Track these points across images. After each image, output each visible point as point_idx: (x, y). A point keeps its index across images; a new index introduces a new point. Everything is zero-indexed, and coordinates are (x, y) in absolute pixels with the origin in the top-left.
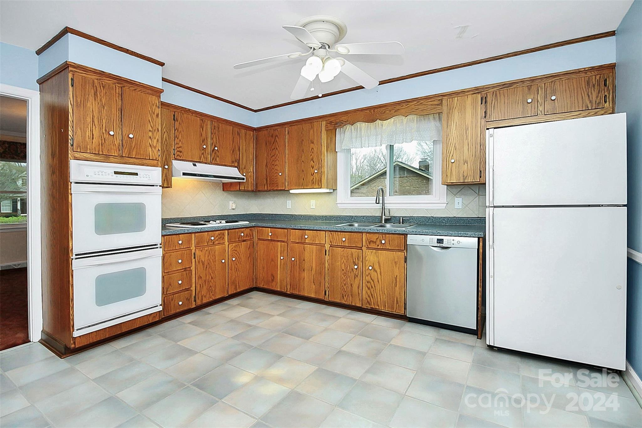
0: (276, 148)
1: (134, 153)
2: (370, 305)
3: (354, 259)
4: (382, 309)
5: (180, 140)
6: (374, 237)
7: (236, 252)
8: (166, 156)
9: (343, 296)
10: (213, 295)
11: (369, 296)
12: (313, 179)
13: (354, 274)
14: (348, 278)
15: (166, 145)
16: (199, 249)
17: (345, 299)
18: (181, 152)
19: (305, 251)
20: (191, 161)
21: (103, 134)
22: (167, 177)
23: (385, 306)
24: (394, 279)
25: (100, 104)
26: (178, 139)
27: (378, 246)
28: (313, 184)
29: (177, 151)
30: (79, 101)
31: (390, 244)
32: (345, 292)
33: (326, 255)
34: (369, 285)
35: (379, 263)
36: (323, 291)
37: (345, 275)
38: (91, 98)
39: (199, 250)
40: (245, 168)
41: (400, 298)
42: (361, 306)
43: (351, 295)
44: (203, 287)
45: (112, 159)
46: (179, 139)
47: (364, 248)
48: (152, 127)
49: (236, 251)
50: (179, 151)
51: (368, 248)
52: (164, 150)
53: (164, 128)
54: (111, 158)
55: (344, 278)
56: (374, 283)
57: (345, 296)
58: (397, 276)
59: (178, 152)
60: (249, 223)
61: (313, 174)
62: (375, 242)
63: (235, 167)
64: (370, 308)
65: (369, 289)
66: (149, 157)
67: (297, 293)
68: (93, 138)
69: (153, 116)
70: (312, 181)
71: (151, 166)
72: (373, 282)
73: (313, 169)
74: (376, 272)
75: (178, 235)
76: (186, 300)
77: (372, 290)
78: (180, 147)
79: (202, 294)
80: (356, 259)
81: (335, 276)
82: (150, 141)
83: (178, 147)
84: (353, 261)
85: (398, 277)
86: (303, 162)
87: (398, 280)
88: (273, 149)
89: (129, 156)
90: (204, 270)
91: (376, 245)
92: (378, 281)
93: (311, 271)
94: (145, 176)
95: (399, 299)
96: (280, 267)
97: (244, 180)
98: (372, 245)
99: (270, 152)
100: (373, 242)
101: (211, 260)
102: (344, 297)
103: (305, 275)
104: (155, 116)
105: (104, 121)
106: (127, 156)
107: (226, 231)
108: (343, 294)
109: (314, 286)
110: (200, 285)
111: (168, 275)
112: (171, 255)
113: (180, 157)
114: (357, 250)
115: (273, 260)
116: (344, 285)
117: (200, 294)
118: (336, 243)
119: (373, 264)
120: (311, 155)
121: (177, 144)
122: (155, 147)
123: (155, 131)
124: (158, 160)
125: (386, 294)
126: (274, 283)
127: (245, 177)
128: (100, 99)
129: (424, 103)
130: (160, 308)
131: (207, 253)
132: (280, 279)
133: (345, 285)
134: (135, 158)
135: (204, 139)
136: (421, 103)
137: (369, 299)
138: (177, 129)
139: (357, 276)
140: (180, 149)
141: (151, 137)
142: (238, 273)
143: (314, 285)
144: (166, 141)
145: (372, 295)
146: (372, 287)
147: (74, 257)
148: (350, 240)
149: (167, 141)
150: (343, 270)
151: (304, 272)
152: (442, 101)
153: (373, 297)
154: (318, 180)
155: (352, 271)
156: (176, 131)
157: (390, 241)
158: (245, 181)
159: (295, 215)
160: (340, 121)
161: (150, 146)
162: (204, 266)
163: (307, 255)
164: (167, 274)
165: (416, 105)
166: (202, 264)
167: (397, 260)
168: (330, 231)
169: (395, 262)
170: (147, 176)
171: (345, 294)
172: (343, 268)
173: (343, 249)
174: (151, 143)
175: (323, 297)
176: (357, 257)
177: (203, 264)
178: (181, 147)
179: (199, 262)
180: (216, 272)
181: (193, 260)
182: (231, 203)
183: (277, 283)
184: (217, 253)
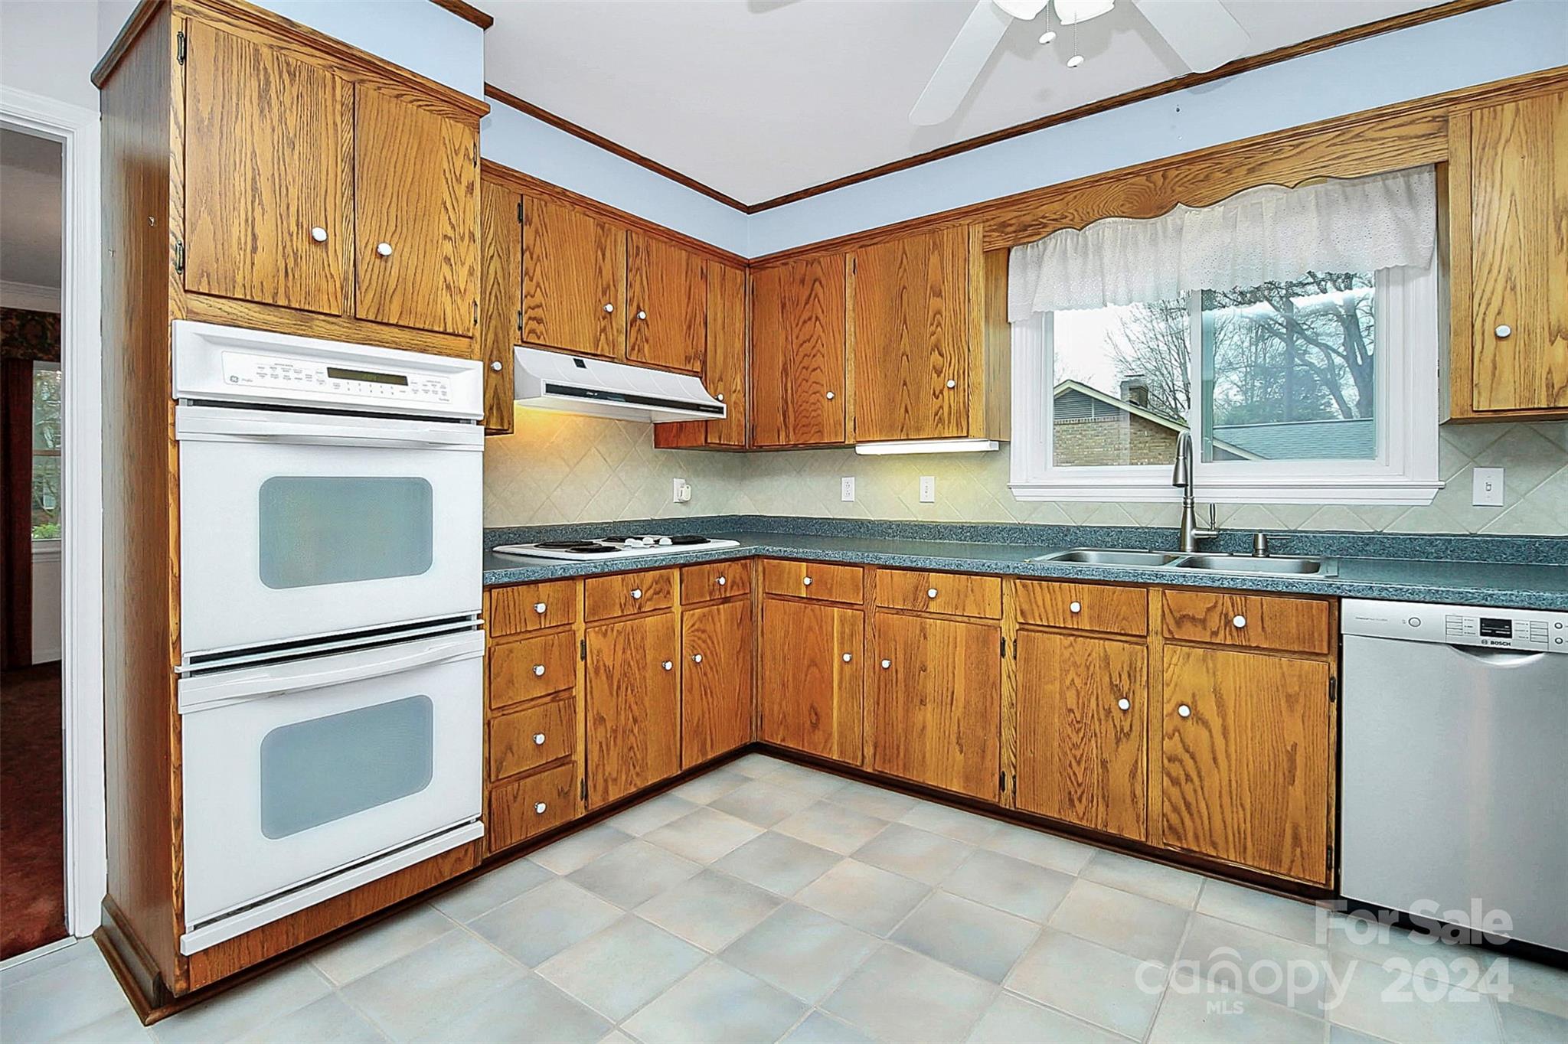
0: (814, 319)
1: (395, 307)
2: (1179, 839)
3: (1115, 676)
4: (1231, 858)
5: (538, 285)
6: (1197, 605)
7: (703, 636)
8: (496, 335)
9: (1071, 800)
10: (638, 774)
11: (1175, 809)
12: (941, 407)
13: (1115, 726)
14: (1090, 741)
15: (496, 296)
16: (597, 629)
17: (1080, 808)
18: (539, 321)
19: (925, 638)
20: (572, 352)
21: (291, 235)
22: (498, 399)
23: (1245, 848)
24: (1283, 757)
25: (278, 131)
26: (531, 280)
27: (1215, 634)
28: (940, 425)
29: (530, 318)
30: (206, 116)
31: (1269, 630)
32: (1079, 785)
33: (1003, 655)
34: (1175, 769)
35: (1217, 692)
36: (993, 775)
37: (1080, 729)
38: (249, 108)
39: (595, 632)
40: (721, 379)
41: (1309, 830)
42: (1143, 839)
43: (1103, 797)
44: (608, 750)
45: (319, 323)
46: (534, 281)
47: (1155, 641)
48: (453, 227)
49: (704, 631)
50: (534, 319)
51: (1171, 640)
52: (490, 313)
53: (491, 244)
54: (317, 322)
55: (1076, 739)
56: (1195, 762)
57: (1080, 800)
58: (1295, 746)
59: (530, 322)
60: (738, 544)
61: (941, 392)
62: (1203, 621)
63: (695, 374)
64: (1177, 850)
65: (1175, 782)
66: (442, 325)
67: (896, 771)
68: (254, 250)
69: (456, 188)
70: (936, 414)
71: (449, 355)
72: (1191, 761)
73: (938, 376)
74: (1206, 724)
75: (532, 586)
76: (559, 795)
77: (1188, 788)
78: (538, 306)
79: (607, 774)
80: (1125, 676)
81: (1040, 730)
82: (446, 269)
83: (532, 305)
84: (1111, 682)
85: (1300, 751)
86: (905, 357)
87: (1300, 761)
88: (805, 322)
89: (379, 320)
90: (611, 694)
91: (1208, 633)
92: (1215, 759)
93: (949, 706)
94: (430, 387)
95: (1303, 832)
96: (840, 688)
97: (722, 413)
98: (1189, 632)
99: (796, 331)
100: (1193, 619)
101: (632, 663)
102: (1076, 802)
103: (929, 715)
104: (461, 191)
105: (293, 192)
106: (371, 317)
107: (676, 573)
108: (1070, 793)
109: (959, 757)
110: (601, 743)
111: (503, 715)
112: (511, 651)
113: (539, 338)
114: (1126, 645)
115: (818, 663)
116: (1074, 764)
117: (600, 771)
118: (1041, 620)
119: (1194, 695)
120: (933, 334)
121: (529, 297)
122: (462, 293)
123: (462, 238)
124: (471, 338)
125: (1248, 806)
126: (819, 736)
127: (724, 406)
128: (280, 116)
129: (1370, 134)
130: (478, 830)
131: (621, 639)
132: (840, 724)
133: (1079, 763)
134: (396, 325)
135: (609, 286)
136: (1358, 135)
137: (1174, 818)
138: (528, 248)
139: (1127, 735)
140: (539, 312)
141: (450, 259)
142: (710, 701)
143: (961, 752)
144: (496, 286)
145: (1188, 805)
146: (1188, 778)
147: (186, 667)
148: (1098, 610)
149: (499, 284)
150: (1071, 711)
151: (922, 707)
152: (1447, 121)
153: (1191, 815)
154: (959, 412)
155: (1107, 716)
156: (527, 255)
157: (1266, 619)
158: (725, 416)
159: (870, 521)
160: (1037, 220)
161: (448, 287)
162: (612, 684)
163: (933, 653)
164: (500, 714)
165: (1335, 145)
166: (607, 678)
167: (1297, 688)
168: (1020, 577)
169: (1288, 697)
170: (438, 388)
171: (1079, 793)
172: (1071, 702)
173: (1072, 638)
174: (449, 278)
175: (994, 797)
176: (1126, 668)
177: (610, 677)
178: (541, 305)
179: (597, 671)
180: (647, 700)
181: (580, 664)
182: (677, 482)
183: (830, 734)
184: (649, 641)
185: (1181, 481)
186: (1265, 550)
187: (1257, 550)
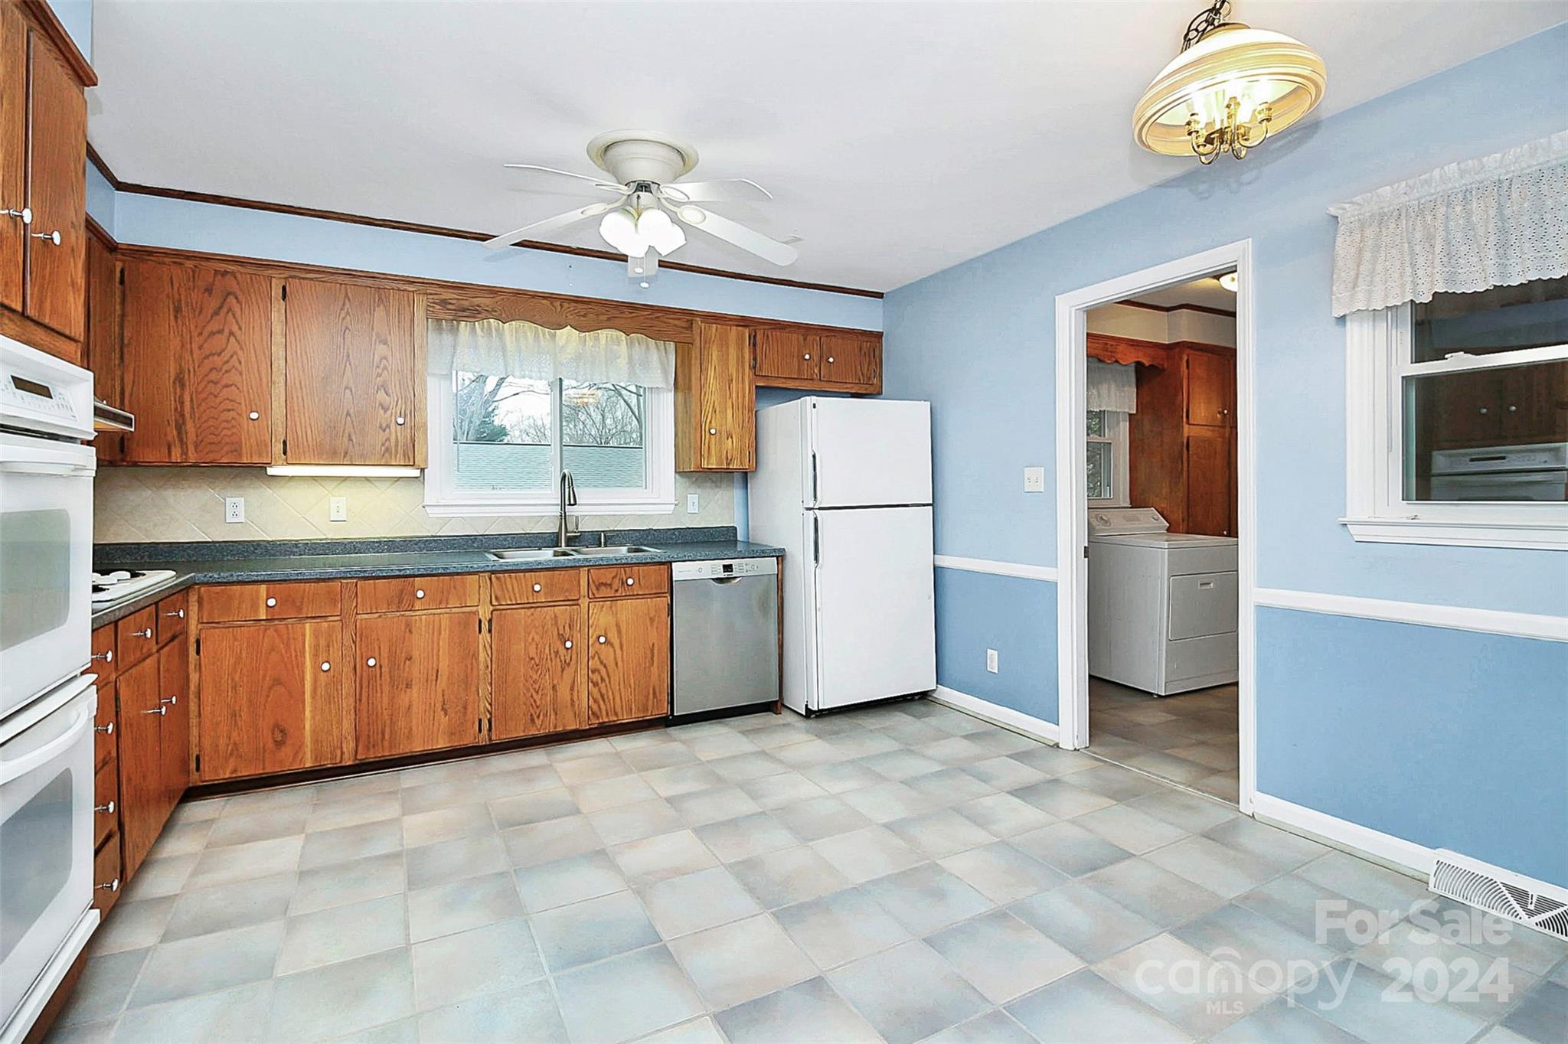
0: (226, 333)
2: (598, 718)
3: (561, 628)
4: (625, 718)
6: (607, 576)
9: (532, 720)
11: (595, 701)
12: (388, 439)
13: (561, 661)
14: (545, 675)
17: (538, 722)
19: (410, 632)
23: (631, 710)
24: (648, 652)
27: (617, 591)
28: (386, 455)
31: (642, 584)
32: (538, 707)
33: (480, 631)
34: (596, 677)
35: (618, 626)
36: (474, 723)
37: (538, 670)
39: (124, 682)
41: (660, 689)
42: (578, 727)
43: (554, 710)
47: (584, 602)
51: (593, 599)
55: (535, 677)
56: (607, 670)
57: (538, 717)
58: (653, 645)
61: (388, 426)
62: (610, 585)
64: (596, 726)
65: (595, 684)
67: (384, 752)
70: (383, 445)
72: (605, 670)
73: (385, 412)
74: (612, 645)
77: (602, 686)
80: (567, 628)
81: (510, 678)
84: (558, 633)
85: (656, 645)
86: (348, 391)
87: (656, 651)
88: (213, 334)
90: (133, 750)
91: (613, 591)
92: (617, 664)
93: (434, 682)
95: (657, 690)
96: (313, 698)
98: (605, 592)
99: (197, 341)
100: (605, 585)
102: (536, 720)
103: (415, 695)
108: (531, 715)
109: (444, 720)
114: (568, 607)
115: (282, 681)
116: (534, 694)
118: (511, 600)
119: (605, 631)
120: (379, 375)
125: (633, 686)
126: (287, 751)
127: (133, 417)
129: (662, 319)
131: (135, 687)
132: (314, 732)
133: (537, 692)
137: (595, 707)
139: (569, 664)
142: (172, 747)
143: (446, 714)
145: (602, 696)
146: (602, 679)
148: (549, 588)
150: (532, 659)
151: (408, 690)
152: (692, 324)
153: (604, 700)
154: (405, 445)
155: (556, 656)
157: (641, 579)
158: (133, 430)
160: (473, 306)
162: (133, 739)
163: (419, 643)
167: (654, 613)
168: (493, 572)
169: (651, 619)
171: (538, 713)
172: (532, 654)
173: (533, 610)
175: (475, 738)
176: (568, 622)
183: (301, 745)
185: (572, 502)
186: (605, 543)
187: (601, 543)
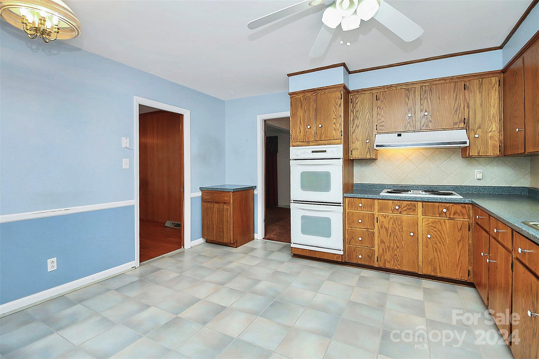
1: (323, 137)
5: (382, 116)
7: (435, 229)
8: (369, 133)
10: (398, 264)
15: (369, 123)
16: (382, 215)
18: (383, 126)
20: (395, 132)
21: (306, 128)
22: (369, 149)
25: (304, 111)
26: (380, 115)
29: (380, 126)
30: (294, 113)
38: (299, 109)
40: (479, 128)
44: (386, 252)
45: (311, 143)
46: (381, 115)
48: (336, 116)
49: (435, 228)
50: (381, 126)
52: (367, 127)
53: (367, 110)
54: (310, 143)
59: (380, 127)
60: (463, 198)
63: (462, 129)
66: (333, 138)
68: (300, 133)
69: (336, 106)
71: (336, 144)
75: (360, 199)
76: (368, 257)
78: (382, 122)
79: (385, 259)
83: (380, 122)
89: (320, 140)
90: (387, 235)
94: (331, 152)
97: (466, 144)
101: (396, 229)
105: (306, 120)
106: (319, 140)
107: (420, 204)
110: (383, 249)
111: (352, 229)
113: (383, 131)
117: (383, 256)
121: (379, 120)
124: (341, 139)
128: (304, 108)
130: (342, 253)
131: (392, 220)
134: (324, 140)
138: (379, 107)
140: (383, 124)
142: (439, 254)
147: (292, 201)
149: (369, 120)
156: (378, 108)
158: (468, 145)
161: (335, 129)
162: (388, 233)
166: (386, 230)
170: (333, 152)
177: (387, 230)
178: (384, 122)
179: (382, 227)
180: (403, 242)
181: (376, 224)
182: (476, 171)
184: (404, 224)
